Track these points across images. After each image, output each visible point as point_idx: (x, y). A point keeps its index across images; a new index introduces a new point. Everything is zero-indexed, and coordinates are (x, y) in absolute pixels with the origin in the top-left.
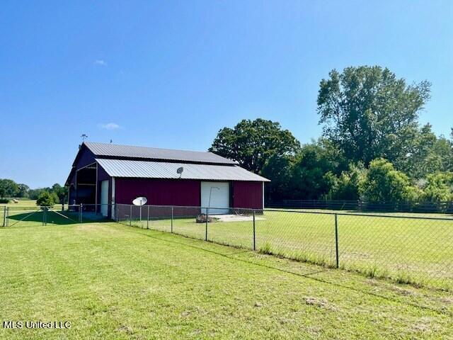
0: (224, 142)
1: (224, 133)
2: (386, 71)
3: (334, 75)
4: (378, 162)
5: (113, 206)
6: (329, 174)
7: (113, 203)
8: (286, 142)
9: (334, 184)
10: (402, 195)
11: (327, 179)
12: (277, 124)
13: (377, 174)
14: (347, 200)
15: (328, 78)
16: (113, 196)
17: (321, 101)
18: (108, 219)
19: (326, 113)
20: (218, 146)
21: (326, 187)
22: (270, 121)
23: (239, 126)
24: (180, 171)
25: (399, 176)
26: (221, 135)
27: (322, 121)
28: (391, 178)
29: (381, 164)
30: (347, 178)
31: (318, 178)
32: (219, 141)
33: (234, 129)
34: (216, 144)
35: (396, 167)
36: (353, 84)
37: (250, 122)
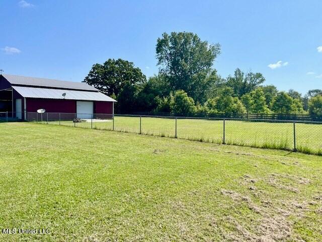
0: (95, 74)
1: (96, 67)
2: (196, 36)
3: (165, 36)
4: (180, 92)
5: (25, 114)
6: (157, 97)
7: (25, 111)
8: (136, 76)
9: (159, 104)
10: (190, 110)
11: (156, 101)
12: (132, 63)
13: (178, 99)
14: (165, 112)
15: (162, 38)
16: (25, 108)
17: (158, 51)
18: (22, 120)
19: (160, 59)
20: (92, 76)
21: (155, 105)
22: (127, 61)
23: (106, 63)
24: (64, 95)
25: (189, 100)
26: (94, 68)
27: (159, 64)
28: (185, 101)
29: (181, 93)
30: (166, 100)
31: (151, 100)
32: (93, 72)
33: (103, 65)
34: (91, 74)
35: (188, 95)
36: (175, 43)
37: (114, 61)
